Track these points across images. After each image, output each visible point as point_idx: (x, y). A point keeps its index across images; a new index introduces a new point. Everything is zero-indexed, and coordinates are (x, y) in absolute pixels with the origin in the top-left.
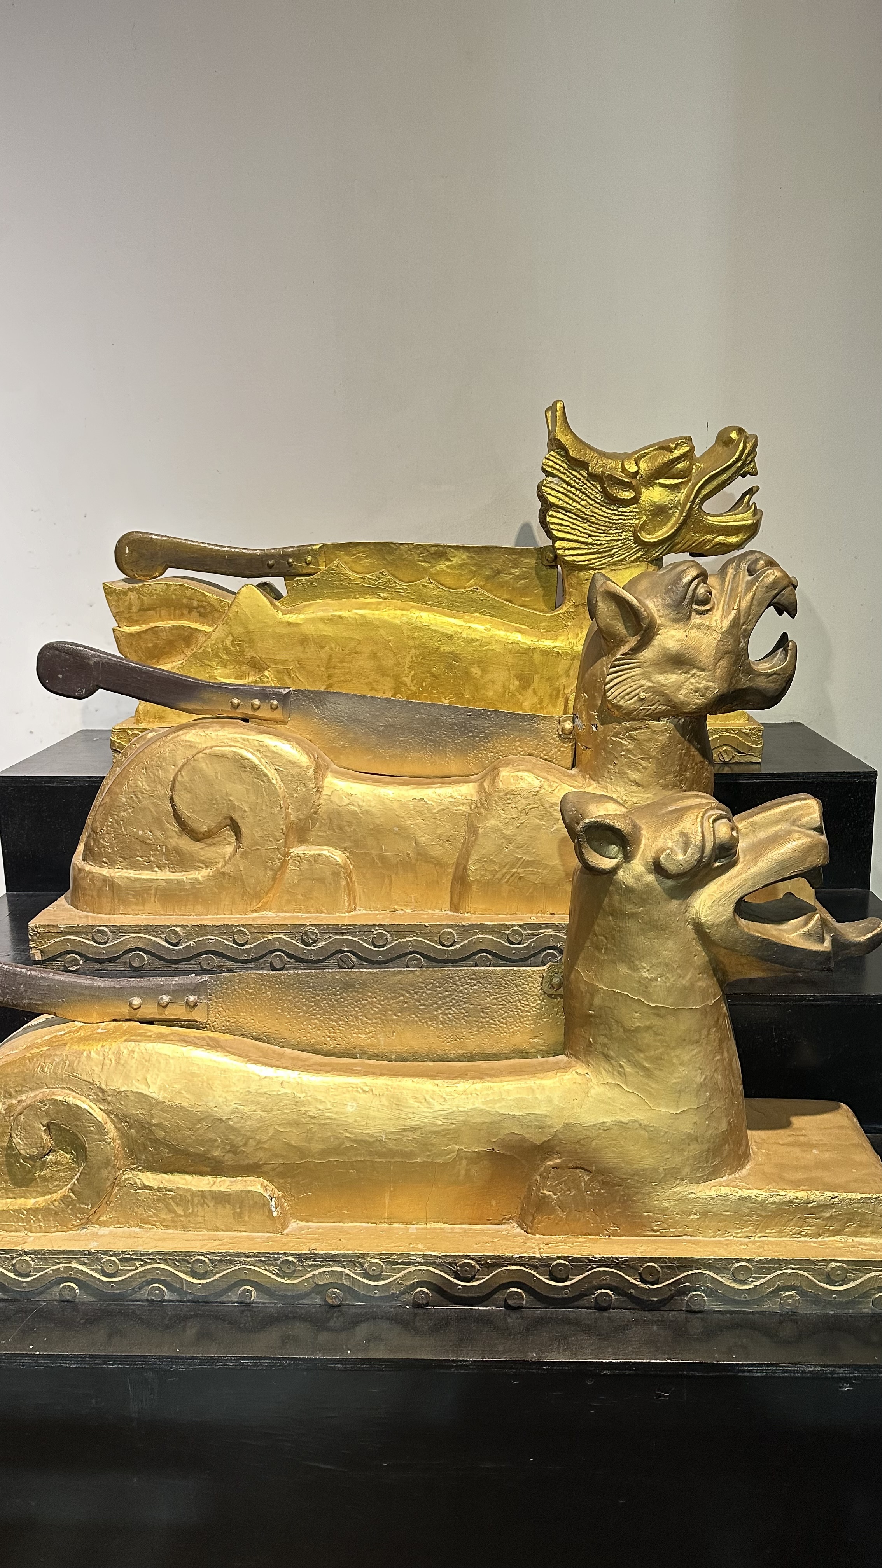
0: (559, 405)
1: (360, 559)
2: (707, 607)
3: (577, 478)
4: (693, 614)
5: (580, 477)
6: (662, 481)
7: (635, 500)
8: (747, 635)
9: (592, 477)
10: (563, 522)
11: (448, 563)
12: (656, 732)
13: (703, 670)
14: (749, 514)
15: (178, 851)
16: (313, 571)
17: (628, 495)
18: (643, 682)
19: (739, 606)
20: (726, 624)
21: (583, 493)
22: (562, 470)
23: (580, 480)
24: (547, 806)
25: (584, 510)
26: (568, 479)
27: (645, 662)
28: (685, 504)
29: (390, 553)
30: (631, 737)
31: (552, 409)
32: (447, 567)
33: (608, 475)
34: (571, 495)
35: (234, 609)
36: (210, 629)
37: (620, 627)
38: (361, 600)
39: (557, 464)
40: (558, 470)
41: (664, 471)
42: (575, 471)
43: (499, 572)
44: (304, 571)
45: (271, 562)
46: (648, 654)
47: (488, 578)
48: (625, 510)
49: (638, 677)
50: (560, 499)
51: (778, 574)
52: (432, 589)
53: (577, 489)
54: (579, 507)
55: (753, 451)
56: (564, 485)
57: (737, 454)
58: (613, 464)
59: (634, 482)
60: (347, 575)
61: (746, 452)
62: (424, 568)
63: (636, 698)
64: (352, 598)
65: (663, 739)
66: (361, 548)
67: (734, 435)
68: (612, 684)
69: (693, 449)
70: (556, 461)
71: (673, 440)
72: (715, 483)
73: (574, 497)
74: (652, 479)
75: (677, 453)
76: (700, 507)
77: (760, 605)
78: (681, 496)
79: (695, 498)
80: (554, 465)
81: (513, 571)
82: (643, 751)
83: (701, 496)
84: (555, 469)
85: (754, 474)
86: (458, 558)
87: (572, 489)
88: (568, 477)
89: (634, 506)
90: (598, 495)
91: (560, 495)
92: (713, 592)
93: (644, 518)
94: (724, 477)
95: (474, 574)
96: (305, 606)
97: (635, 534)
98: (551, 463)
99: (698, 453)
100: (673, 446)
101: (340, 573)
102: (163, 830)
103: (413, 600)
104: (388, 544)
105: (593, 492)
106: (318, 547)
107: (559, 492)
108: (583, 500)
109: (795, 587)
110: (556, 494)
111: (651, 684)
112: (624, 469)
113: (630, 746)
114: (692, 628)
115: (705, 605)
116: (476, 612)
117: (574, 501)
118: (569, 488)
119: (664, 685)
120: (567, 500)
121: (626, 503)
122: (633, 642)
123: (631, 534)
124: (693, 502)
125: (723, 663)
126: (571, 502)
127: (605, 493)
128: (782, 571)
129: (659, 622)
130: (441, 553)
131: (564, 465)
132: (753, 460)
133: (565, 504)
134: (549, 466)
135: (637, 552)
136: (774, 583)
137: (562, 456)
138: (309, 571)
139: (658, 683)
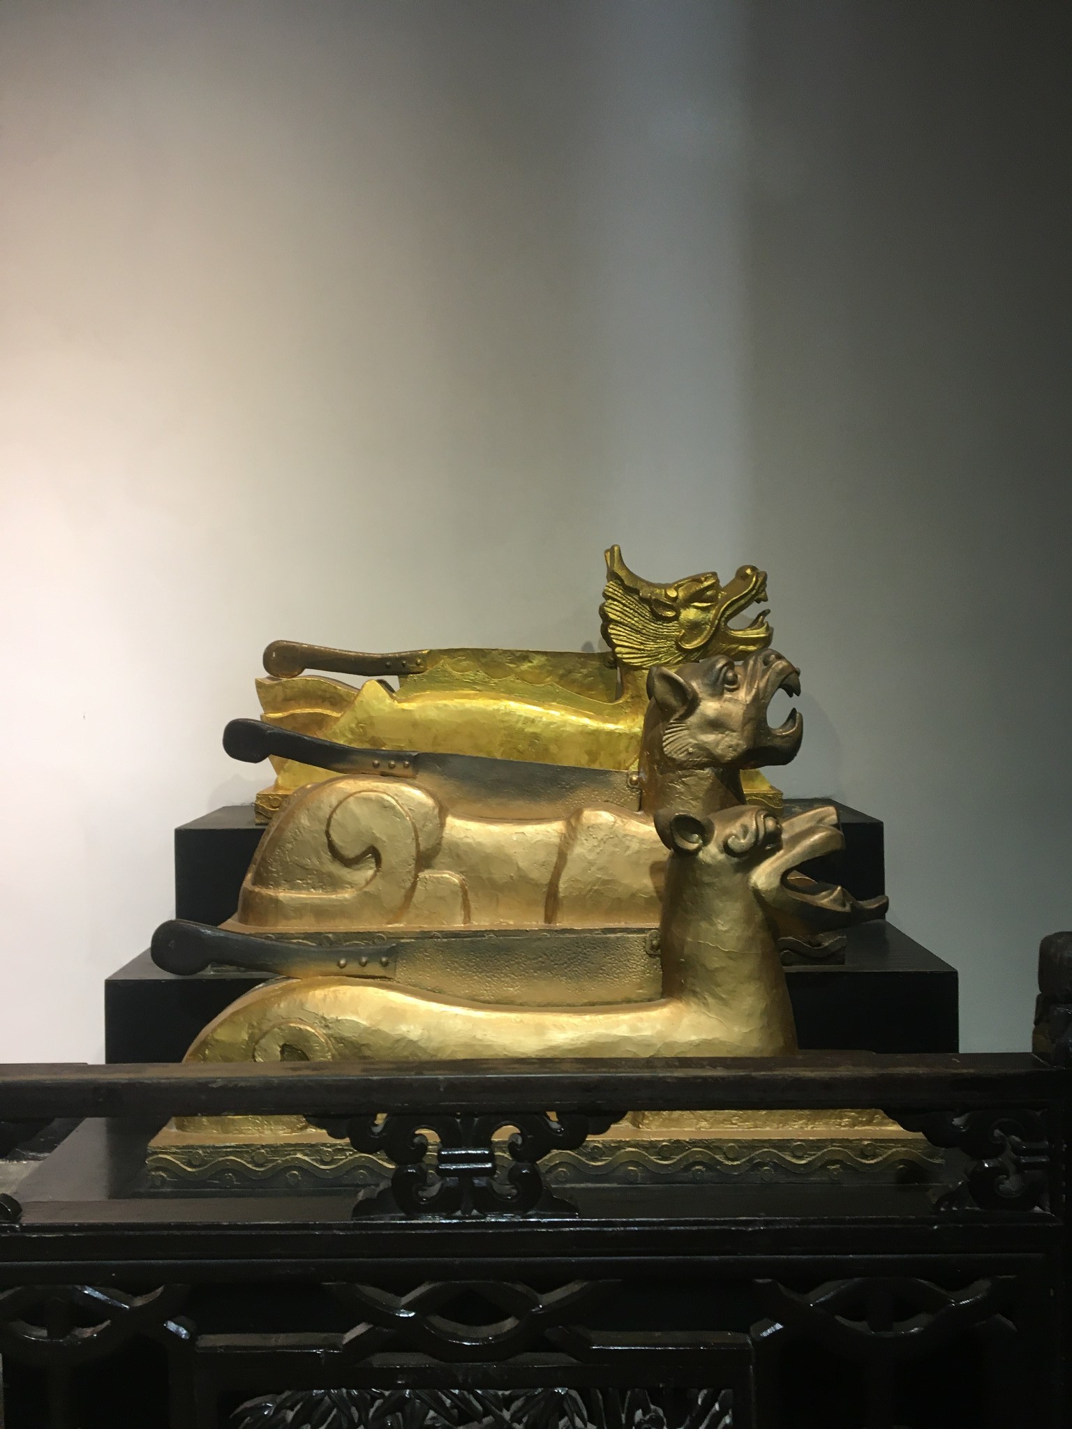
0: (616, 548)
1: (460, 661)
2: (735, 687)
3: (631, 601)
4: (725, 691)
5: (633, 600)
6: (696, 604)
7: (676, 618)
8: (765, 707)
9: (643, 600)
10: (621, 633)
11: (530, 664)
12: (701, 779)
13: (734, 732)
14: (763, 629)
15: (330, 875)
16: (421, 670)
17: (670, 614)
18: (691, 740)
19: (758, 686)
20: (749, 698)
21: (636, 612)
22: (619, 595)
23: (633, 602)
24: (620, 836)
25: (637, 624)
26: (624, 602)
27: (691, 725)
28: (714, 620)
29: (484, 656)
30: (683, 783)
31: (612, 550)
32: (529, 667)
33: (655, 600)
34: (627, 613)
35: (359, 699)
36: (338, 715)
37: (673, 701)
38: (461, 692)
39: (615, 590)
40: (616, 595)
41: (698, 596)
42: (630, 596)
43: (570, 672)
44: (415, 671)
45: (388, 664)
46: (693, 719)
47: (562, 677)
48: (668, 625)
49: (686, 737)
50: (618, 616)
51: (784, 663)
52: (518, 683)
53: (631, 609)
54: (633, 622)
55: (764, 583)
56: (621, 606)
57: (751, 586)
58: (658, 591)
59: (676, 604)
60: (449, 673)
61: (759, 584)
62: (511, 668)
63: (685, 753)
64: (454, 690)
65: (707, 784)
66: (461, 653)
67: (749, 571)
68: (667, 742)
69: (718, 581)
70: (614, 589)
71: (703, 575)
72: (735, 607)
73: (629, 614)
74: (687, 603)
75: (706, 584)
76: (726, 624)
77: (773, 686)
78: (711, 615)
79: (722, 616)
80: (613, 591)
81: (582, 670)
82: (692, 793)
83: (725, 616)
84: (614, 594)
85: (765, 600)
86: (537, 661)
87: (628, 609)
88: (624, 600)
89: (676, 622)
90: (647, 614)
91: (618, 613)
92: (739, 676)
93: (683, 631)
94: (742, 602)
95: (550, 673)
96: (417, 696)
97: (677, 644)
98: (610, 590)
99: (722, 584)
100: (703, 579)
101: (445, 671)
102: (319, 858)
103: (503, 692)
104: (482, 650)
105: (644, 612)
106: (426, 652)
107: (617, 611)
108: (636, 617)
109: (798, 673)
110: (615, 612)
111: (696, 742)
112: (666, 595)
113: (683, 790)
114: (725, 701)
115: (733, 685)
116: (553, 701)
117: (629, 617)
118: (625, 608)
119: (706, 743)
120: (623, 616)
121: (669, 620)
122: (681, 712)
123: (673, 643)
124: (719, 620)
125: (749, 727)
126: (627, 618)
127: (653, 612)
128: (788, 662)
129: (700, 696)
130: (525, 656)
131: (621, 591)
132: (764, 590)
133: (622, 620)
134: (610, 592)
135: (679, 656)
136: (783, 670)
137: (619, 585)
138: (418, 670)
139: (702, 741)
